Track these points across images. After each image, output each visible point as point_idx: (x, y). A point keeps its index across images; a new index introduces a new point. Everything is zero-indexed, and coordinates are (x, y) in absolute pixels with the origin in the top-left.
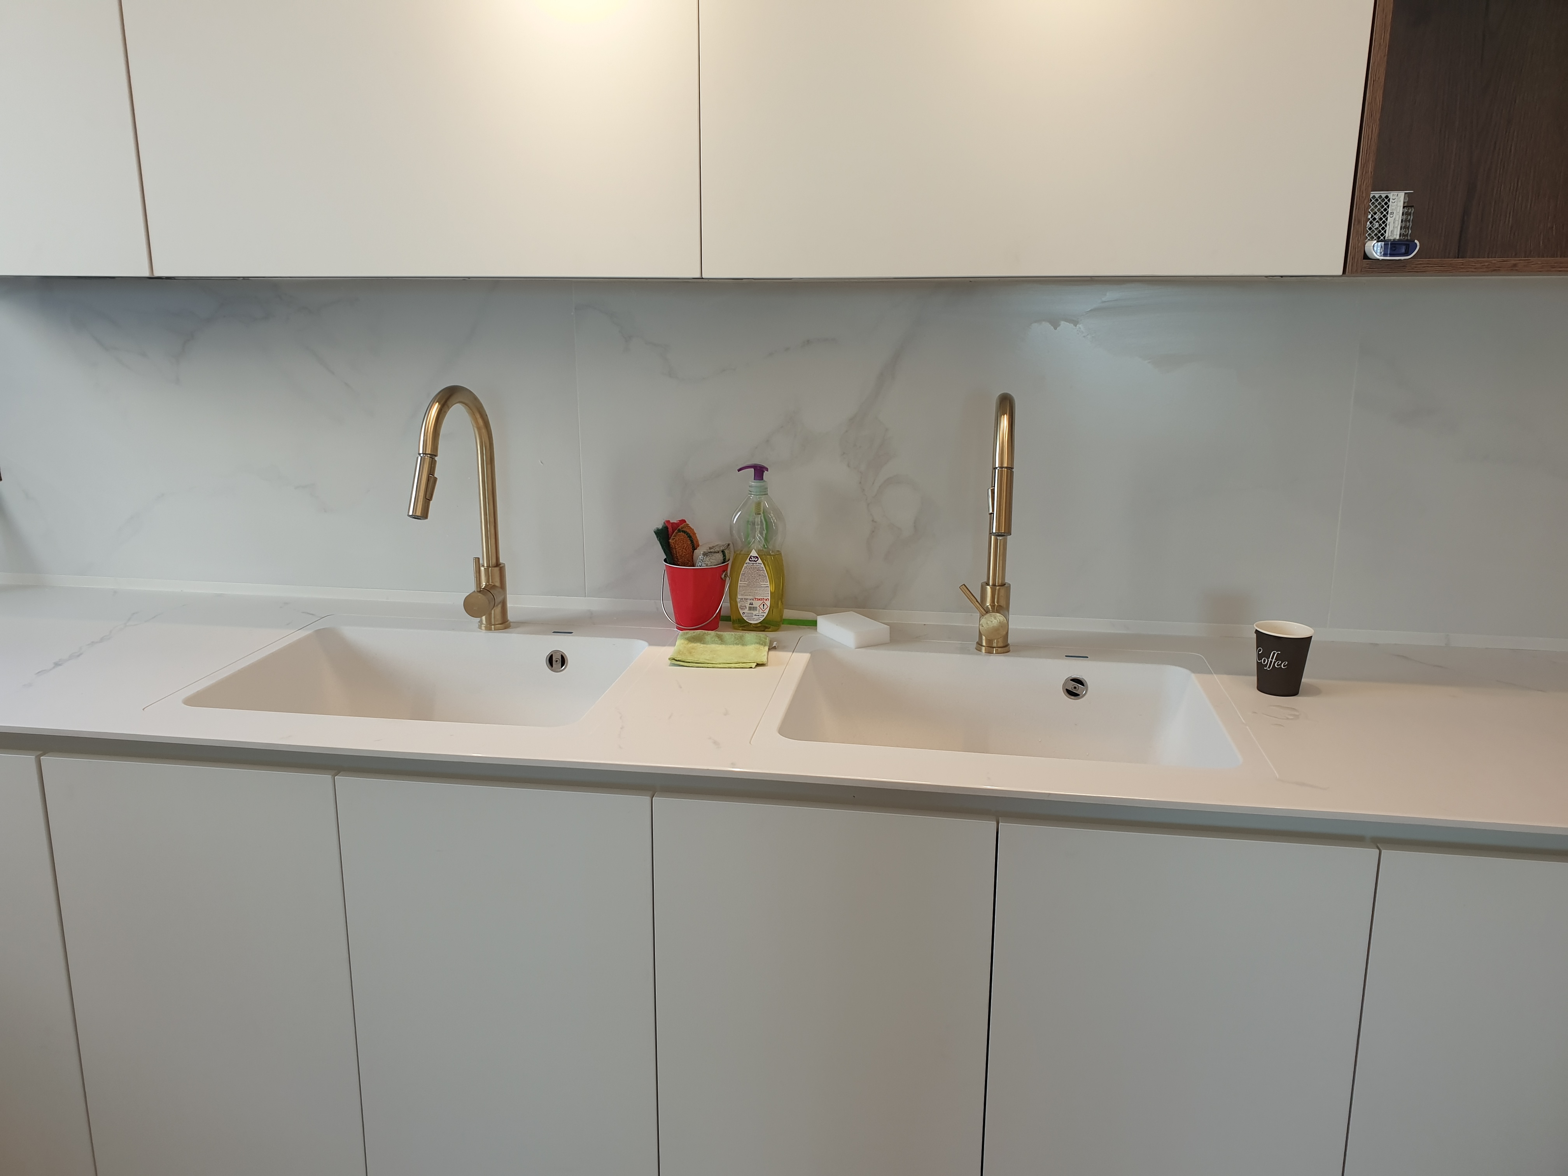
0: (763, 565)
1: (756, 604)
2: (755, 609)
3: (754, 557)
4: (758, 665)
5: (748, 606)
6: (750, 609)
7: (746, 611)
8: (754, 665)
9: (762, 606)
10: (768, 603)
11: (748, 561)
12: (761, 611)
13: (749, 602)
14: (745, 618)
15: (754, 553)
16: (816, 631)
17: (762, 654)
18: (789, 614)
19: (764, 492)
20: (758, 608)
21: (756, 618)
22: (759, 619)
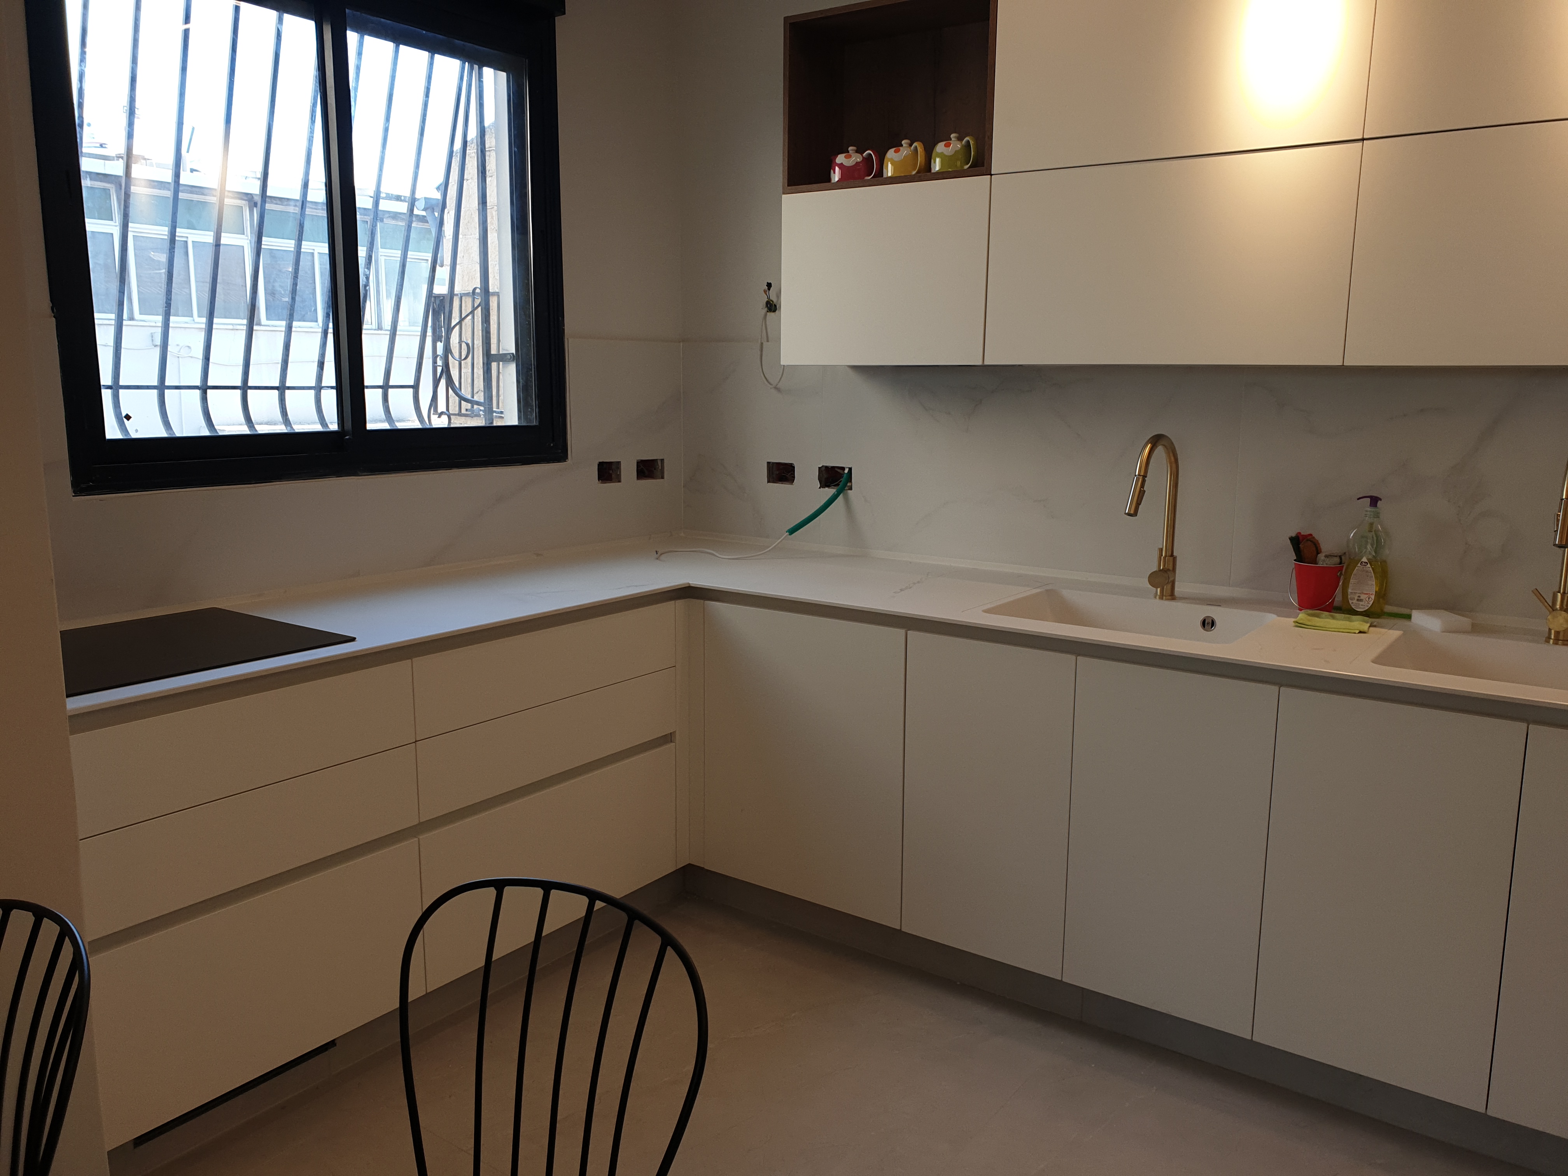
0: (1371, 569)
1: (1363, 597)
2: (1361, 600)
3: (1364, 562)
4: (1360, 632)
5: (1356, 598)
6: (1358, 600)
7: (1355, 601)
8: (1358, 631)
9: (1367, 599)
10: (1373, 597)
11: (1359, 565)
12: (1366, 602)
13: (1358, 595)
14: (1353, 607)
15: (1364, 560)
16: (1410, 620)
17: (1365, 627)
18: (1388, 609)
19: (1377, 515)
20: (1364, 600)
21: (1363, 607)
22: (1364, 608)
